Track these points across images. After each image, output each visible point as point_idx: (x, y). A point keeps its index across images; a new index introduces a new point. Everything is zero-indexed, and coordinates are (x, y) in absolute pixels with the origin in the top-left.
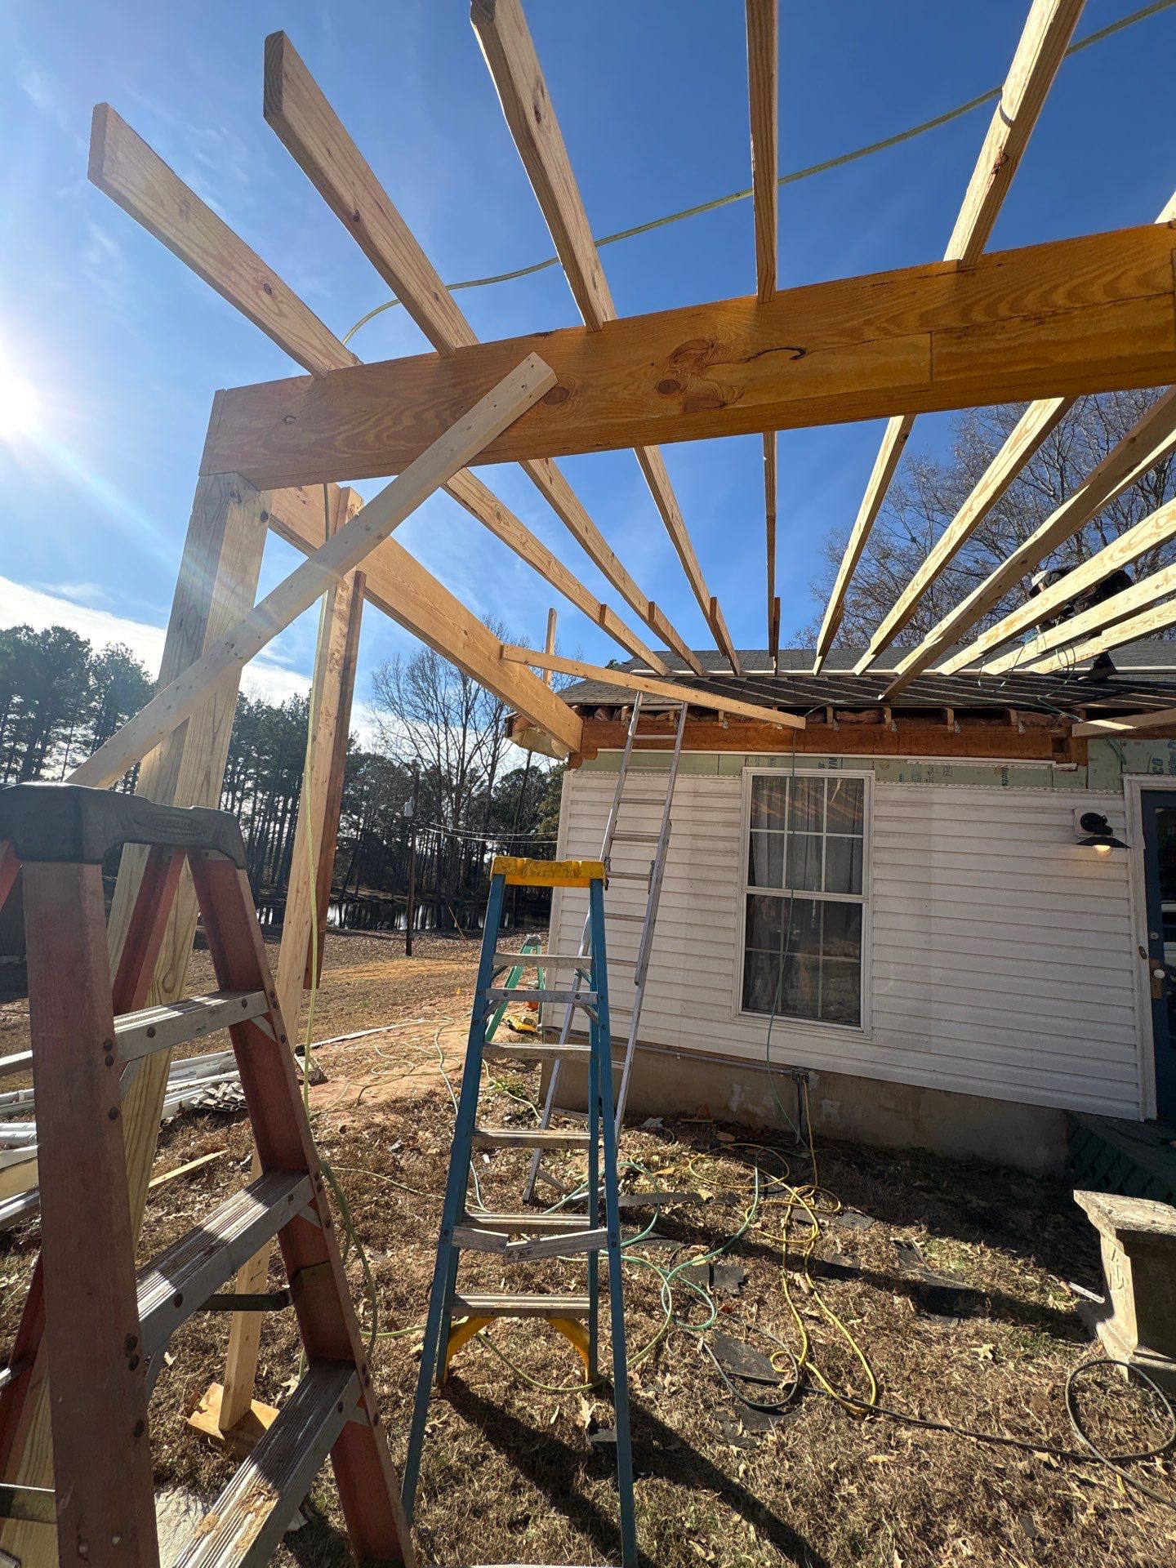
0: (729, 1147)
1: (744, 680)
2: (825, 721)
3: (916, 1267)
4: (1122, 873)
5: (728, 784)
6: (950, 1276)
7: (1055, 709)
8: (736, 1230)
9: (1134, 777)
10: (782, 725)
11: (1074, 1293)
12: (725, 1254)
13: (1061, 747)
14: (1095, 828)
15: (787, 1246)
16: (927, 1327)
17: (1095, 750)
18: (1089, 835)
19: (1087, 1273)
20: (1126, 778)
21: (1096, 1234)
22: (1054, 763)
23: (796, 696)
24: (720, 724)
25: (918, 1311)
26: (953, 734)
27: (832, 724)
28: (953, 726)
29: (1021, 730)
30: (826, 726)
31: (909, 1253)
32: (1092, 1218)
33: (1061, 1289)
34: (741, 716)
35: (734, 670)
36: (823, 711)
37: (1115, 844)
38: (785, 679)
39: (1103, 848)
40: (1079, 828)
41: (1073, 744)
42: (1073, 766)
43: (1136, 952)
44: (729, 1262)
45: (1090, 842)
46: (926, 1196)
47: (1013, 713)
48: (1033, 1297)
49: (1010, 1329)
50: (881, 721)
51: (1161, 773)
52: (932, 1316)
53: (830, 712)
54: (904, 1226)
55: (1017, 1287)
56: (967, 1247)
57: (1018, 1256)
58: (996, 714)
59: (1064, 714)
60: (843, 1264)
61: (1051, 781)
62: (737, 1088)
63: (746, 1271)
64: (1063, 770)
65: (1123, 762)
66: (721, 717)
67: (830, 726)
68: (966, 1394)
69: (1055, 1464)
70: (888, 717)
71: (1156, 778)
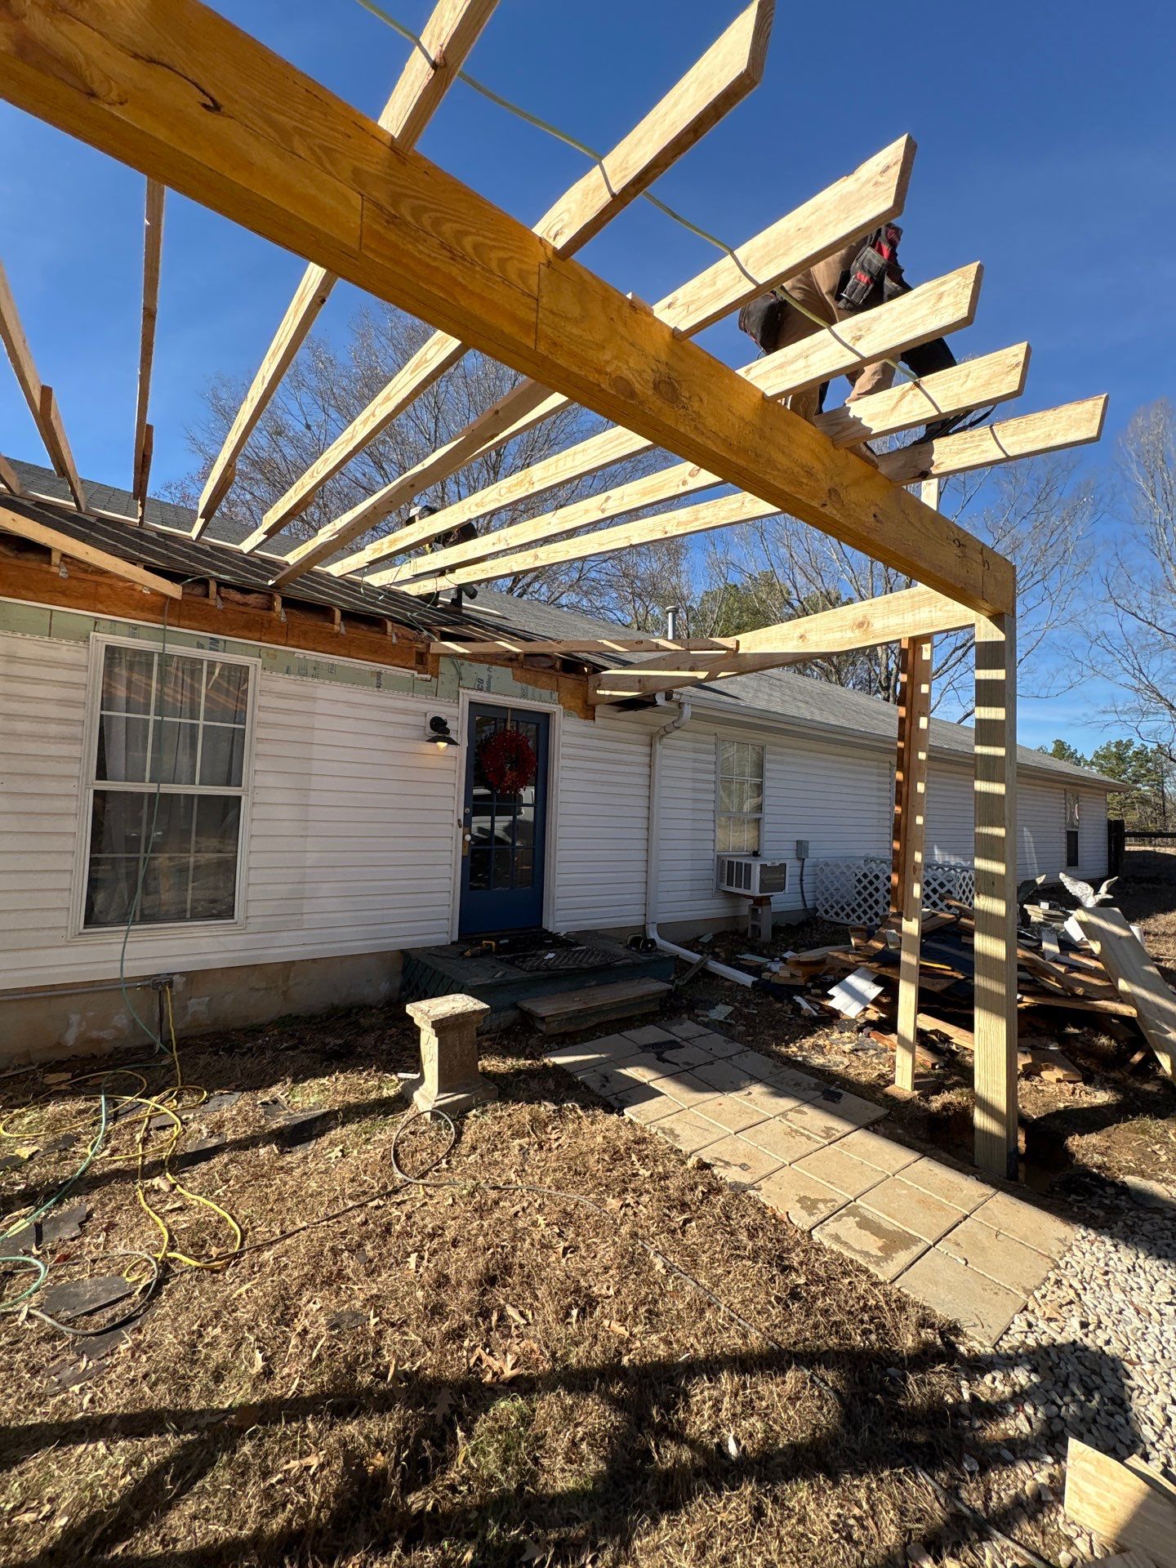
0: (63, 1087)
1: (93, 520)
2: (207, 596)
3: (279, 1116)
4: (452, 764)
5: (66, 651)
6: (311, 1109)
7: (421, 627)
8: (74, 1172)
9: (466, 691)
10: (150, 589)
11: (400, 1080)
12: (60, 1202)
13: (422, 660)
14: (439, 729)
15: (144, 1157)
16: (289, 1159)
17: (445, 666)
18: (435, 734)
19: (410, 1062)
20: (461, 690)
21: (417, 1031)
22: (415, 672)
23: (169, 558)
24: (54, 569)
25: (282, 1152)
26: (338, 634)
27: (214, 601)
28: (339, 626)
29: (394, 640)
30: (206, 601)
31: (275, 1107)
32: (416, 1021)
33: (392, 1081)
34: (89, 565)
35: (77, 501)
36: (204, 582)
37: (451, 742)
38: (154, 535)
39: (442, 745)
40: (429, 729)
41: (430, 658)
42: (428, 677)
43: (456, 823)
44: (66, 1208)
45: (434, 740)
46: (291, 1053)
47: (389, 624)
48: (373, 1096)
49: (354, 1127)
50: (270, 608)
51: (481, 690)
52: (293, 1149)
53: (213, 587)
54: (270, 1086)
55: (362, 1094)
56: (324, 1081)
57: (364, 1070)
58: (375, 622)
59: (425, 633)
60: (209, 1146)
61: (411, 688)
62: (75, 1018)
63: (88, 1208)
64: (422, 680)
65: (461, 679)
66: (56, 558)
67: (212, 602)
68: (320, 1193)
69: (382, 1203)
70: (278, 604)
71: (479, 693)
